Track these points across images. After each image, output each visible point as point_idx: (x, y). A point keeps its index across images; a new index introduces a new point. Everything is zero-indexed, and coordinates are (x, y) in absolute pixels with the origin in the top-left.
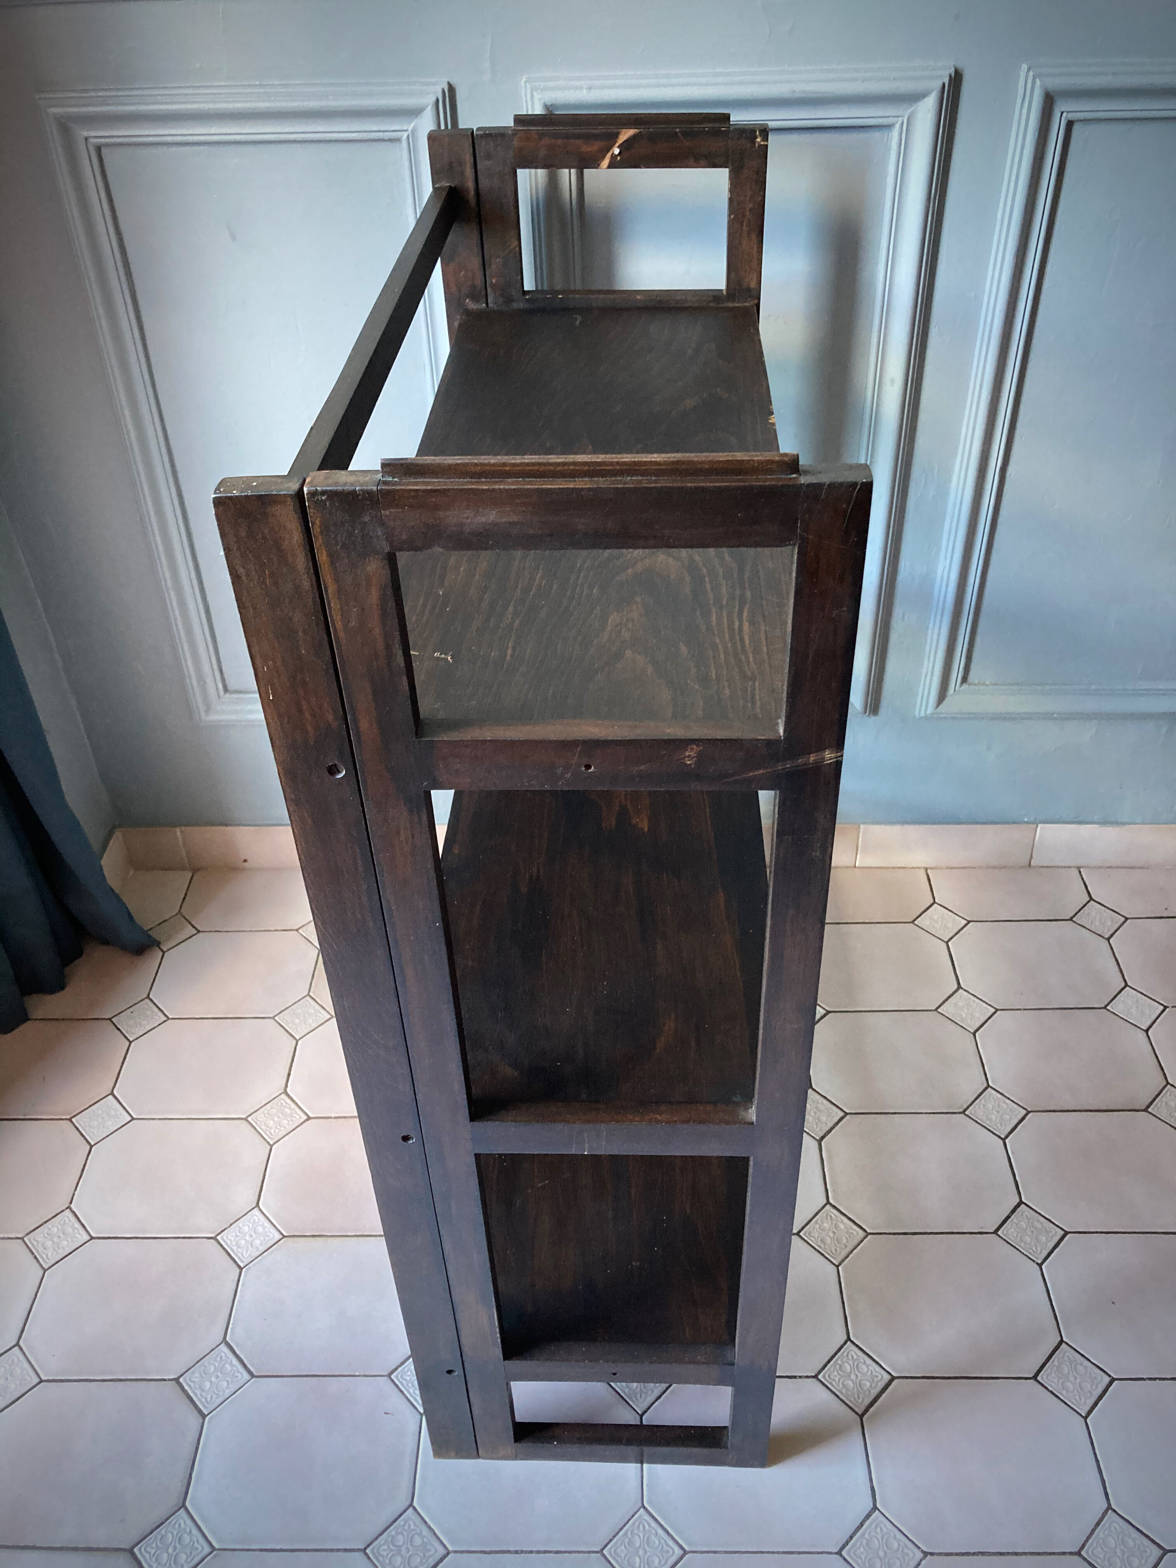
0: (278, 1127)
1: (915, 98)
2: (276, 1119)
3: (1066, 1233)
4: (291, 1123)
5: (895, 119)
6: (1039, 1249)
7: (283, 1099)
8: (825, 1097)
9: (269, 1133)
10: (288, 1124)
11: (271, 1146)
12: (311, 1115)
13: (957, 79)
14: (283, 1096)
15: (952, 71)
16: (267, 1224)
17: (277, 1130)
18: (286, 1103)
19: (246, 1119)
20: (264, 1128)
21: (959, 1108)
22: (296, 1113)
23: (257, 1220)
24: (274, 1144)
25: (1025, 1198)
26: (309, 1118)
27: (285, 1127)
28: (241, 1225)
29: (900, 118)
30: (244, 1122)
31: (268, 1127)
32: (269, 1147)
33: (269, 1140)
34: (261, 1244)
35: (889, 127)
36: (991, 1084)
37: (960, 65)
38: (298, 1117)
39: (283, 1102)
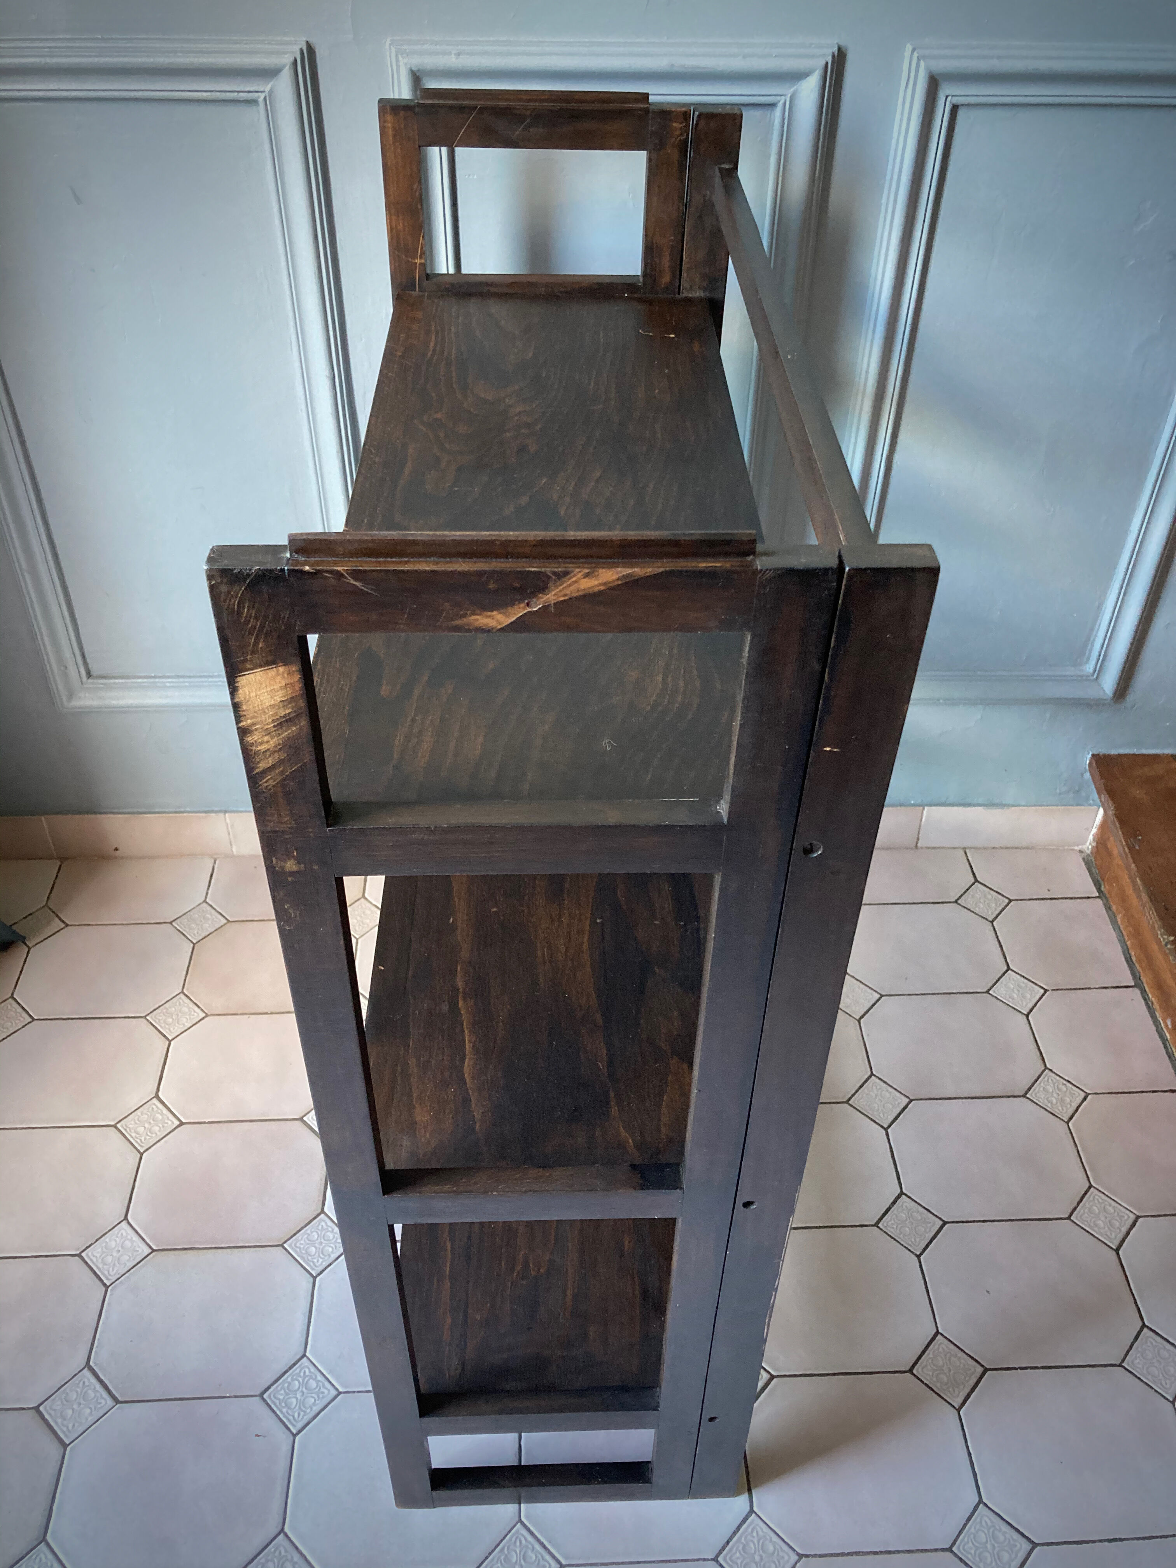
0: (149, 1133)
1: (798, 76)
2: (147, 1125)
3: (945, 1223)
4: (162, 1129)
5: (778, 98)
6: (918, 1240)
7: (154, 1104)
9: (138, 1141)
10: (159, 1131)
11: (142, 1154)
12: (184, 1121)
13: (840, 59)
14: (155, 1101)
15: (835, 50)
16: (136, 1238)
17: (148, 1137)
18: (157, 1107)
19: (115, 1126)
20: (133, 1135)
21: (843, 1098)
22: (168, 1119)
23: (124, 1234)
24: (144, 1152)
25: (906, 1189)
26: (182, 1124)
27: (156, 1134)
28: (107, 1240)
29: (783, 97)
30: (113, 1129)
31: (138, 1134)
32: (139, 1155)
33: (139, 1148)
34: (129, 1260)
35: (773, 105)
36: (874, 1073)
37: (842, 44)
38: (170, 1122)
39: (154, 1107)
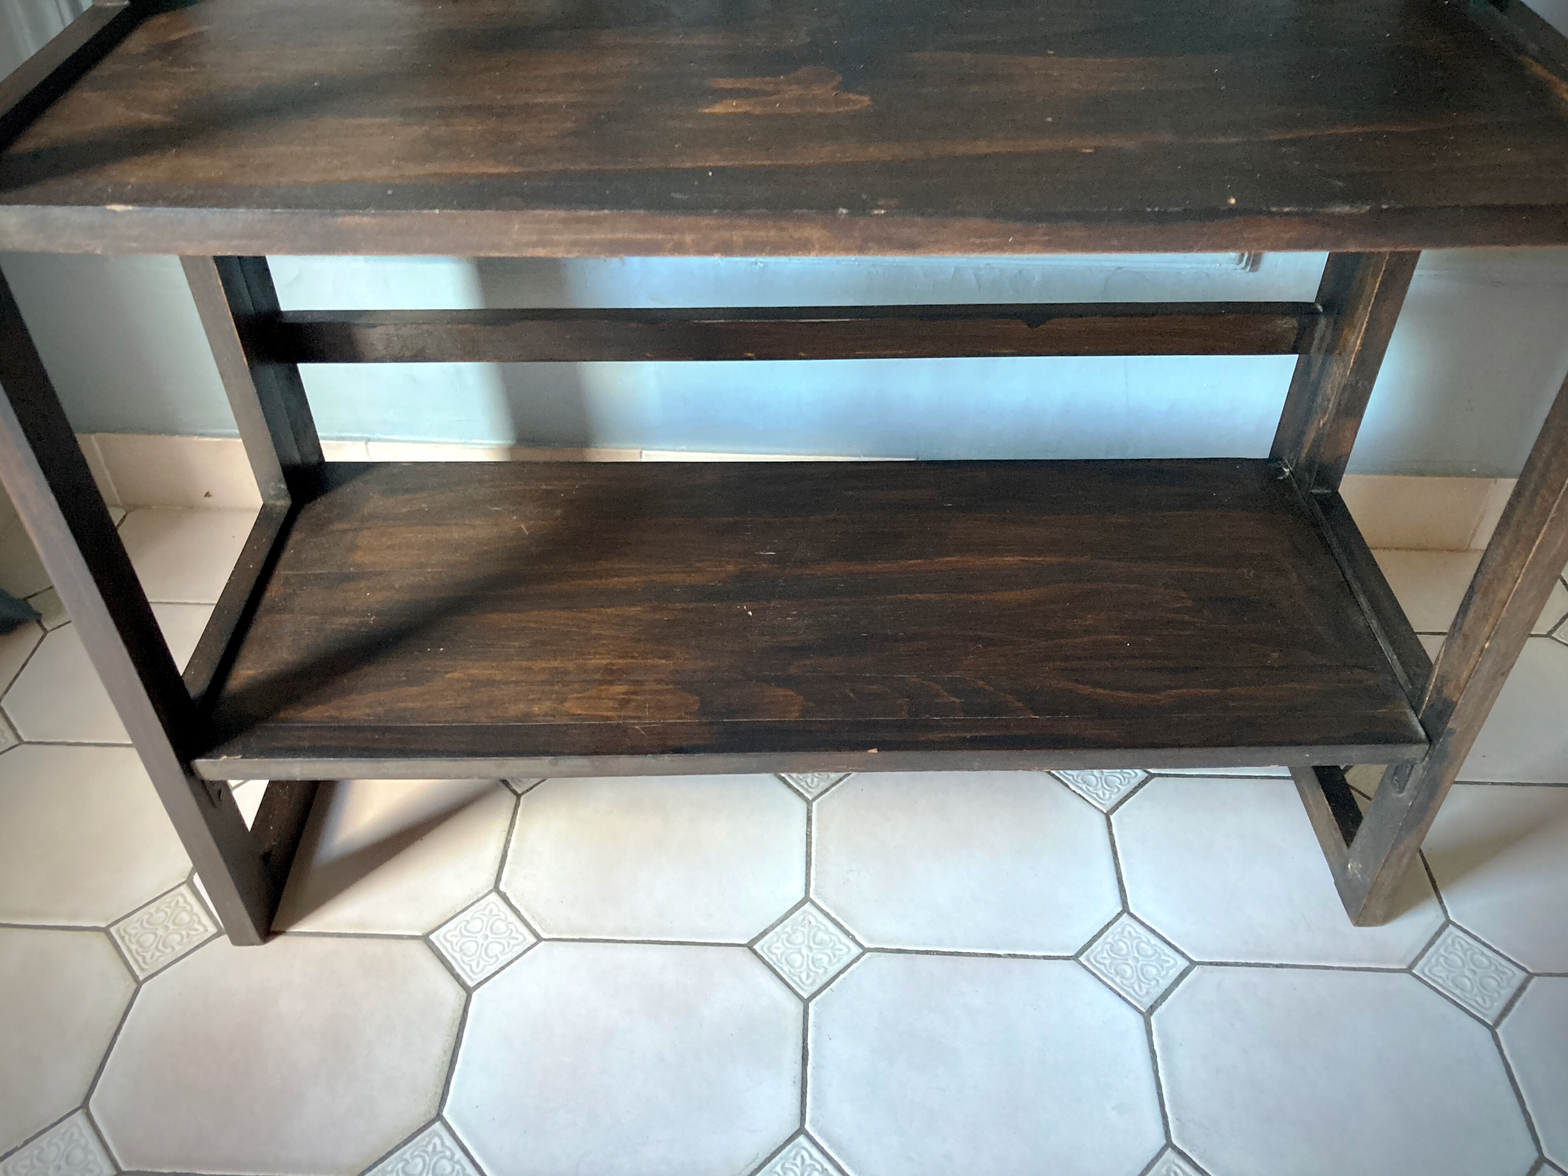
0: (160, 947)
2: (161, 932)
4: (185, 940)
7: (182, 895)
8: (1153, 931)
9: (140, 959)
11: (139, 984)
12: (228, 927)
16: (93, 1146)
17: (157, 954)
18: (185, 901)
19: (106, 930)
20: (134, 947)
21: (1400, 961)
22: (200, 922)
23: (73, 1139)
24: (145, 980)
26: (223, 933)
27: (173, 948)
30: (102, 934)
31: (141, 946)
32: (134, 986)
33: (138, 972)
38: (201, 929)
39: (181, 900)
